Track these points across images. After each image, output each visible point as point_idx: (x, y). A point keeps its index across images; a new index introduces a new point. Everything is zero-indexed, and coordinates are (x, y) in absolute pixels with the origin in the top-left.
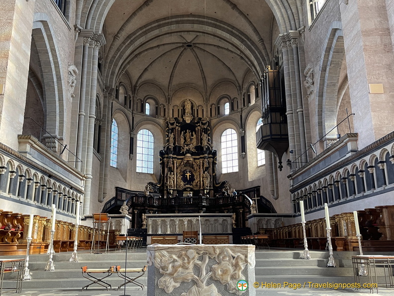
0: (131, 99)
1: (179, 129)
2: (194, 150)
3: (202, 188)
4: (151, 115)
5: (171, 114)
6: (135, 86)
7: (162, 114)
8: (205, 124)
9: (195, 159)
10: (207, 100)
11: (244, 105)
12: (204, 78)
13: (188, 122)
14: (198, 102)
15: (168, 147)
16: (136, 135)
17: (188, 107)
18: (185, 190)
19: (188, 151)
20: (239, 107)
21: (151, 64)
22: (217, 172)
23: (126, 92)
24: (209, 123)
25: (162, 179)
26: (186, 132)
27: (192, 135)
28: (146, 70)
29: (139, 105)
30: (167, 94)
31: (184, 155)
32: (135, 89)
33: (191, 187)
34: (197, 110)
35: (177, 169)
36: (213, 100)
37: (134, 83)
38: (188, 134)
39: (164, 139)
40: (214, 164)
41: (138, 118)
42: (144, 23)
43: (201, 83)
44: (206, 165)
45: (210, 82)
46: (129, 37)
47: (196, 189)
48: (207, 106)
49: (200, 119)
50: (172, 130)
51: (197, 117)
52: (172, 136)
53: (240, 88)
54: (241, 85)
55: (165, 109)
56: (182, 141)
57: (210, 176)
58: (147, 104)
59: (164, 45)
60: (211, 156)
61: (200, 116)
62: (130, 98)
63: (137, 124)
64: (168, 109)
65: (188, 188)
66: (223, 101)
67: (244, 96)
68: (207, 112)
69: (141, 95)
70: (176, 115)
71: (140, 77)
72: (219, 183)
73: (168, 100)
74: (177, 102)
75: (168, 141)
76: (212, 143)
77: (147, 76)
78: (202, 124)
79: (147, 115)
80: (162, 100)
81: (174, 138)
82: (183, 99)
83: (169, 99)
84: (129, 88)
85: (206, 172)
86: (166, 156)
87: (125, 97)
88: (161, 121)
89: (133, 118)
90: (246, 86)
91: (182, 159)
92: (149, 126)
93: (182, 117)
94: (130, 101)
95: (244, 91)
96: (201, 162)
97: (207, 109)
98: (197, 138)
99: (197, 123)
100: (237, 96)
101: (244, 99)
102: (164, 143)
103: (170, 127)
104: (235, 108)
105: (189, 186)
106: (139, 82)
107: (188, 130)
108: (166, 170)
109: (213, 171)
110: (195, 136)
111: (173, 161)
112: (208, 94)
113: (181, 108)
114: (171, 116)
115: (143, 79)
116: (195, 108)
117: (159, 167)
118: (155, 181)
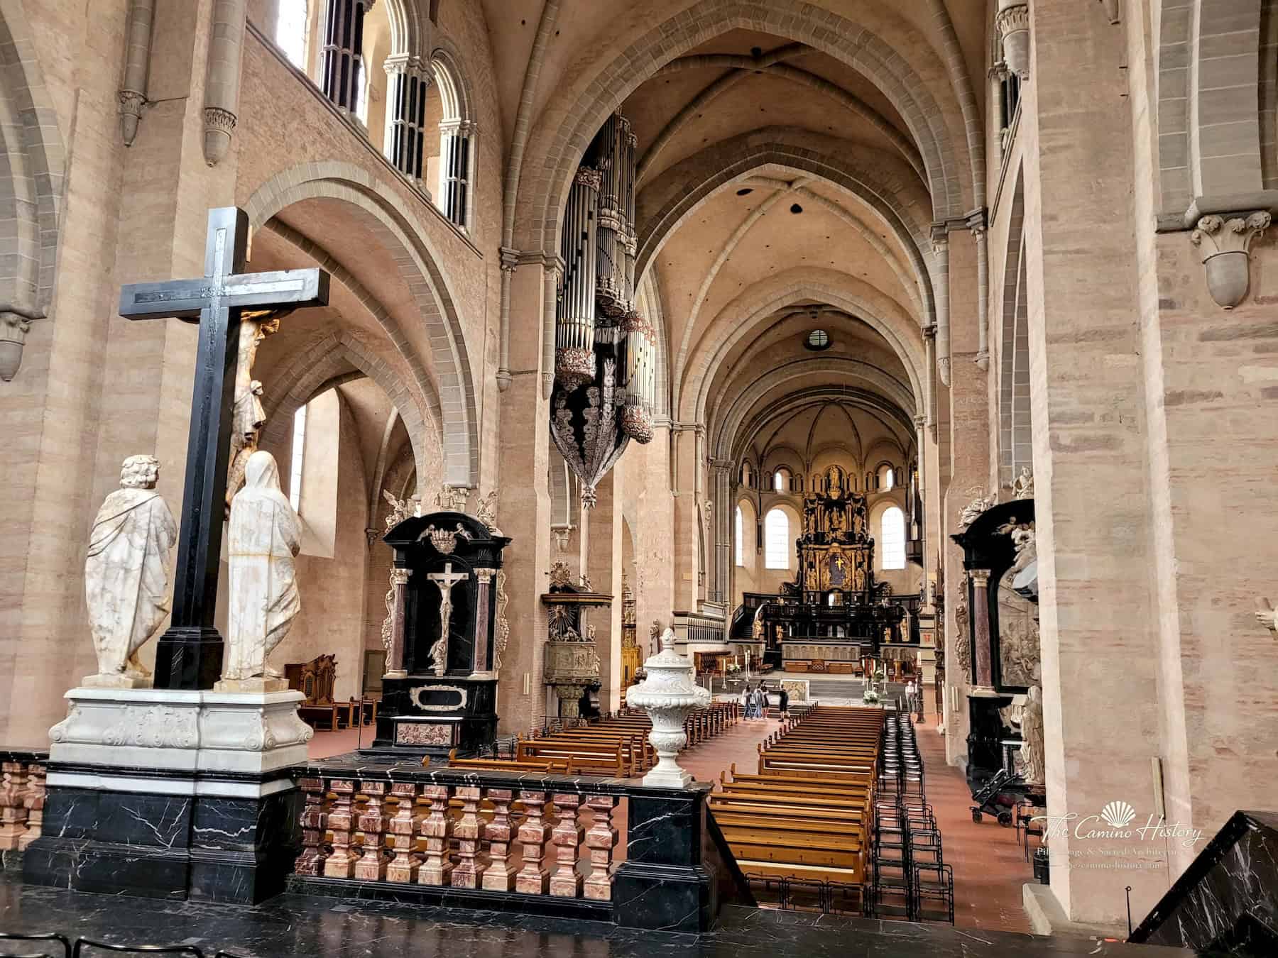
0: (758, 475)
1: (823, 508)
2: (842, 539)
3: (854, 590)
4: (784, 491)
5: (813, 487)
6: (762, 456)
7: (799, 489)
8: (859, 500)
9: (844, 549)
10: (861, 465)
12: (857, 435)
13: (835, 498)
14: (849, 467)
15: (807, 534)
16: (764, 519)
17: (835, 476)
18: (831, 591)
19: (835, 540)
22: (876, 569)
23: (752, 469)
24: (865, 499)
25: (801, 577)
26: (832, 511)
27: (841, 516)
28: (776, 434)
29: (768, 480)
30: (805, 459)
32: (762, 460)
33: (839, 587)
34: (848, 481)
35: (820, 563)
36: (870, 467)
37: (760, 453)
38: (835, 515)
39: (802, 523)
40: (870, 557)
43: (853, 441)
44: (859, 559)
45: (865, 441)
47: (847, 590)
48: (861, 474)
49: (852, 493)
50: (813, 511)
51: (848, 489)
52: (813, 519)
53: (905, 455)
55: (802, 481)
56: (827, 524)
58: (777, 475)
60: (866, 546)
61: (852, 489)
62: (756, 474)
63: (766, 506)
64: (808, 481)
65: (835, 589)
66: (883, 468)
68: (861, 483)
69: (769, 465)
70: (818, 490)
71: (768, 444)
72: (877, 584)
73: (808, 468)
74: (819, 469)
75: (808, 525)
76: (868, 528)
77: (776, 441)
78: (855, 501)
79: (778, 492)
80: (798, 468)
81: (816, 522)
82: (827, 465)
83: (808, 466)
84: (755, 463)
85: (860, 569)
86: (804, 546)
87: (750, 476)
88: (798, 499)
89: (760, 500)
91: (827, 550)
92: (782, 506)
93: (826, 491)
94: (757, 478)
96: (853, 554)
97: (862, 479)
98: (848, 521)
99: (848, 499)
100: (901, 465)
102: (803, 529)
103: (810, 506)
104: (900, 482)
105: (836, 586)
106: (766, 451)
107: (834, 509)
108: (805, 564)
109: (870, 567)
110: (844, 517)
111: (814, 553)
112: (863, 457)
113: (824, 478)
114: (811, 489)
115: (772, 445)
116: (845, 477)
117: (797, 560)
118: (791, 580)
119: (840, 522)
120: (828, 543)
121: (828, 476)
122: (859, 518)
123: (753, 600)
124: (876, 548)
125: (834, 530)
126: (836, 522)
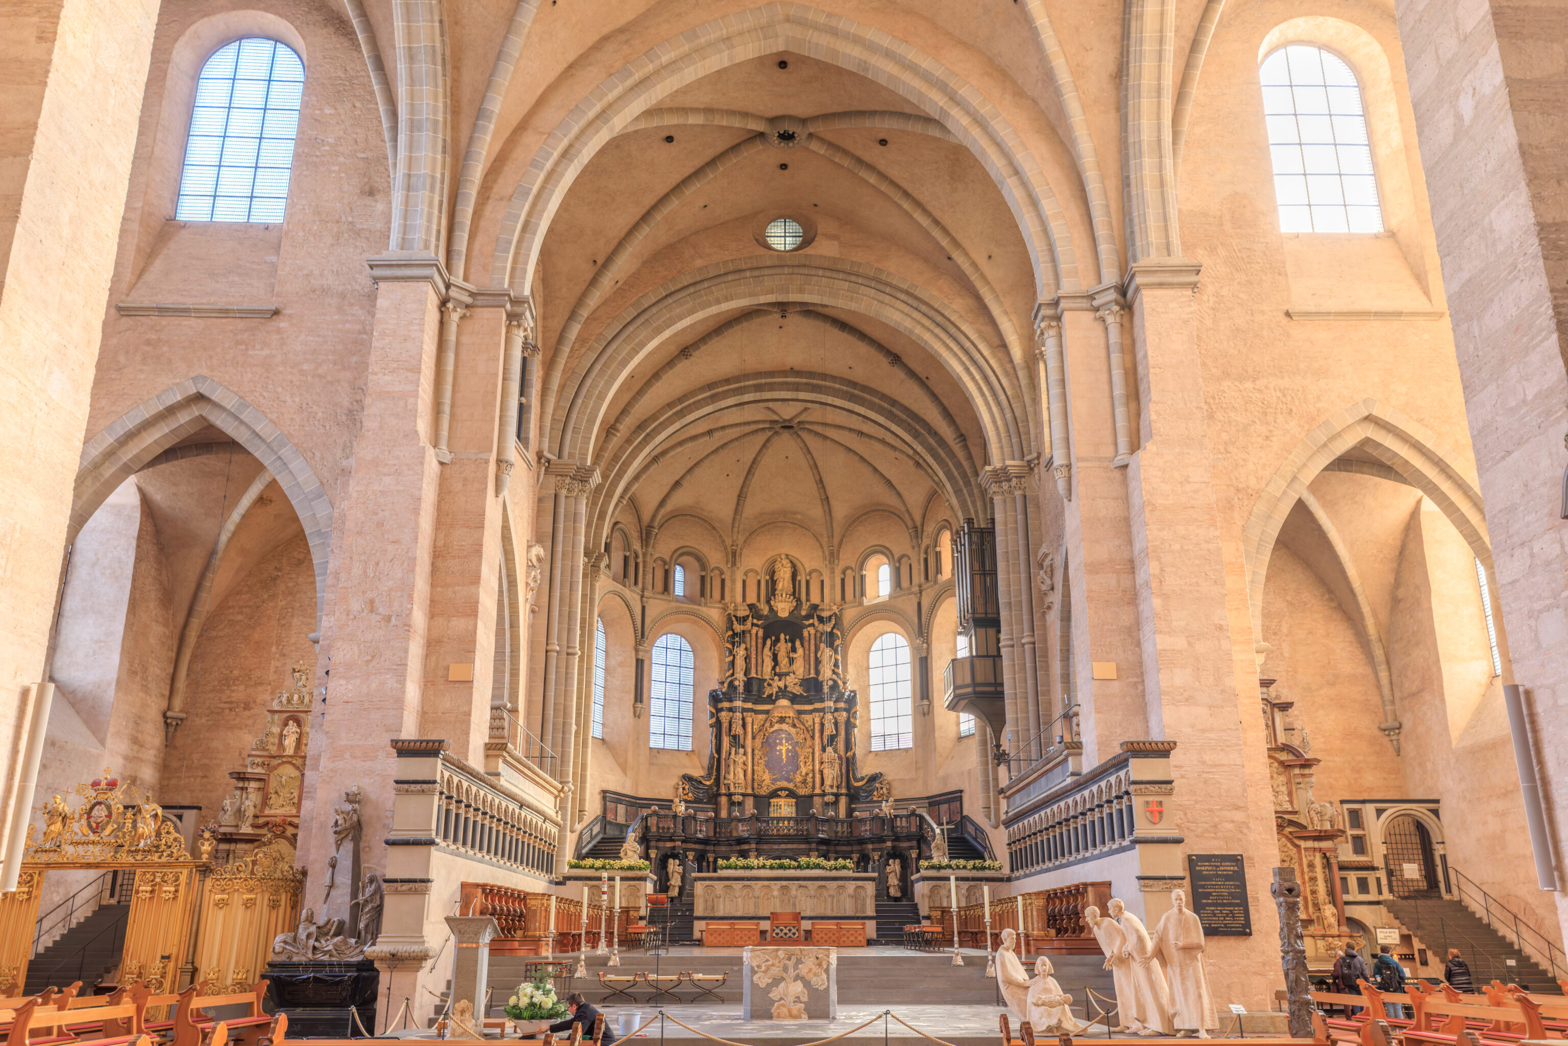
0: (640, 560)
1: (761, 633)
2: (798, 690)
3: (817, 791)
4: (688, 598)
5: (743, 593)
6: (650, 526)
7: (717, 594)
8: (828, 620)
9: (800, 712)
10: (833, 557)
11: (927, 578)
12: (826, 500)
13: (783, 614)
14: (809, 561)
15: (731, 683)
16: (649, 652)
17: (784, 575)
18: (774, 794)
19: (783, 692)
20: (916, 581)
21: (690, 471)
22: (859, 750)
23: (627, 546)
24: (837, 619)
25: (716, 766)
26: (778, 640)
27: (794, 650)
28: (677, 484)
29: (659, 574)
30: (729, 542)
31: (773, 702)
32: (648, 534)
33: (791, 786)
34: (808, 582)
35: (754, 738)
36: (847, 557)
37: (646, 518)
38: (783, 647)
39: (721, 661)
40: (849, 726)
41: (656, 607)
42: (678, 392)
43: (817, 512)
45: (840, 511)
46: (641, 427)
47: (802, 792)
48: (832, 572)
49: (815, 607)
50: (742, 637)
51: (808, 600)
52: (742, 652)
53: (917, 532)
54: (918, 524)
55: (723, 581)
56: (768, 663)
57: (840, 758)
58: (678, 568)
59: (723, 428)
60: (842, 705)
61: (815, 599)
62: (637, 557)
63: (655, 622)
64: (733, 581)
65: (781, 789)
66: (873, 561)
67: (926, 553)
68: (833, 587)
69: (664, 547)
70: (752, 598)
71: (662, 503)
72: (862, 779)
73: (733, 557)
74: (755, 561)
75: (732, 663)
76: (845, 670)
77: (679, 500)
78: (821, 620)
79: (677, 599)
80: (715, 558)
81: (747, 658)
82: (770, 554)
83: (734, 554)
84: (634, 534)
85: (829, 749)
86: (726, 705)
87: (626, 559)
88: (714, 614)
89: (643, 608)
90: (930, 528)
91: (767, 712)
92: (685, 627)
93: (768, 602)
94: (637, 565)
95: (926, 541)
96: (817, 720)
97: (833, 579)
98: (806, 658)
99: (809, 616)
100: (910, 552)
101: (926, 560)
102: (722, 671)
103: (738, 628)
104: (905, 583)
105: (784, 784)
106: (659, 517)
107: (782, 636)
108: (726, 741)
109: (848, 746)
110: (800, 651)
111: (743, 719)
112: (836, 541)
113: (764, 578)
114: (739, 599)
115: (669, 506)
116: (802, 578)
117: (709, 734)
118: (698, 772)
119: (791, 661)
120: (771, 700)
121: (772, 573)
122: (828, 652)
123: (621, 809)
124: (859, 707)
125: (781, 676)
126: (783, 661)
